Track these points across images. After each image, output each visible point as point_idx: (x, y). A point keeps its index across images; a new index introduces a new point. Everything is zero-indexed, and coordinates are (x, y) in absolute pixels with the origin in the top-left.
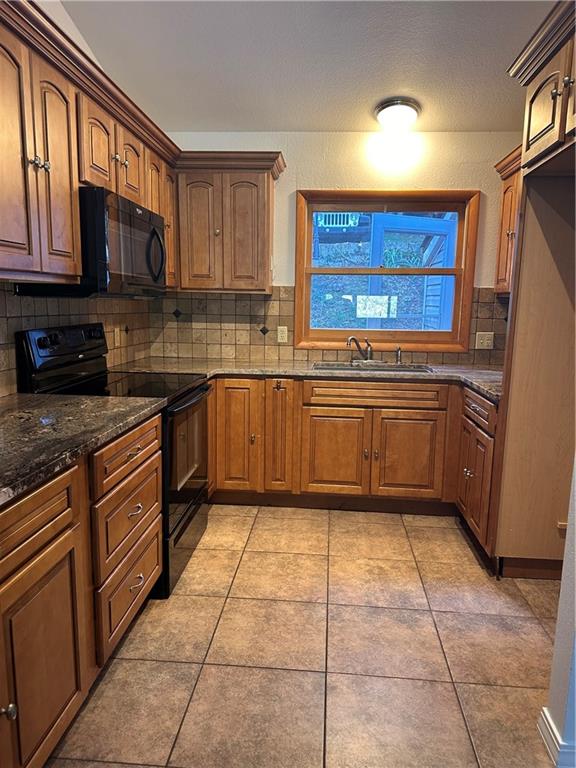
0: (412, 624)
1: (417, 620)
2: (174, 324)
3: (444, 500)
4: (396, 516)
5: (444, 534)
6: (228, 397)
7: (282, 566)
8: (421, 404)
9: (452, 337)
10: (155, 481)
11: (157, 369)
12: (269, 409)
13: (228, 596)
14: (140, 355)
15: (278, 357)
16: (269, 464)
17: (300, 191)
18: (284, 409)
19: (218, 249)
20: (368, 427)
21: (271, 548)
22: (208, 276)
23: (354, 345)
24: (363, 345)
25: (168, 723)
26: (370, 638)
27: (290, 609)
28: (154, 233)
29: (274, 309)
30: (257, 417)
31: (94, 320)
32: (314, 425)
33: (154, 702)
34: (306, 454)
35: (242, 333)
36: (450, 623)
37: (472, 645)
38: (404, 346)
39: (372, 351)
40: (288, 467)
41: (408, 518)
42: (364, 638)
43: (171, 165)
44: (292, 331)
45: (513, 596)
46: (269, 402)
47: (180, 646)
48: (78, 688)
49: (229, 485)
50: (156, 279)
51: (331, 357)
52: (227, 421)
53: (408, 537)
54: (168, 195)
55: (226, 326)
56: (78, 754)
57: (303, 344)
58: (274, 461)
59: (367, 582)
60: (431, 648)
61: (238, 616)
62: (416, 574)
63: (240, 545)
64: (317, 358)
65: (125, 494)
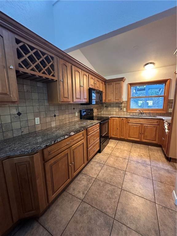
0: (146, 167)
1: (147, 166)
2: (105, 108)
3: (159, 144)
4: (147, 146)
5: (158, 151)
6: (113, 121)
7: (121, 151)
8: (154, 124)
9: (163, 110)
10: (98, 134)
11: (103, 116)
12: (121, 123)
13: (110, 155)
14: (100, 113)
15: (124, 114)
16: (121, 133)
17: (129, 84)
18: (124, 123)
19: (113, 95)
20: (141, 128)
21: (120, 148)
22: (111, 100)
23: (139, 111)
24: (141, 112)
25: (97, 172)
26: (136, 167)
27: (121, 159)
28: (101, 94)
29: (123, 105)
30: (118, 124)
31: (92, 108)
32: (129, 127)
33: (96, 168)
34: (128, 132)
35: (117, 109)
36: (155, 168)
37: (159, 174)
38: (151, 112)
39: (143, 113)
40: (124, 134)
41: (149, 146)
42: (135, 167)
43: (105, 82)
44: (126, 109)
45: (173, 166)
46: (121, 122)
47: (101, 161)
48: (84, 163)
49: (113, 136)
50: (101, 101)
51: (134, 114)
52: (113, 125)
53: (149, 150)
54: (104, 87)
55: (114, 108)
56: (84, 173)
57: (129, 111)
58: (122, 133)
59: (138, 157)
60: (149, 172)
61: (111, 158)
62: (149, 158)
63: (114, 147)
64: (131, 114)
65: (93, 135)
